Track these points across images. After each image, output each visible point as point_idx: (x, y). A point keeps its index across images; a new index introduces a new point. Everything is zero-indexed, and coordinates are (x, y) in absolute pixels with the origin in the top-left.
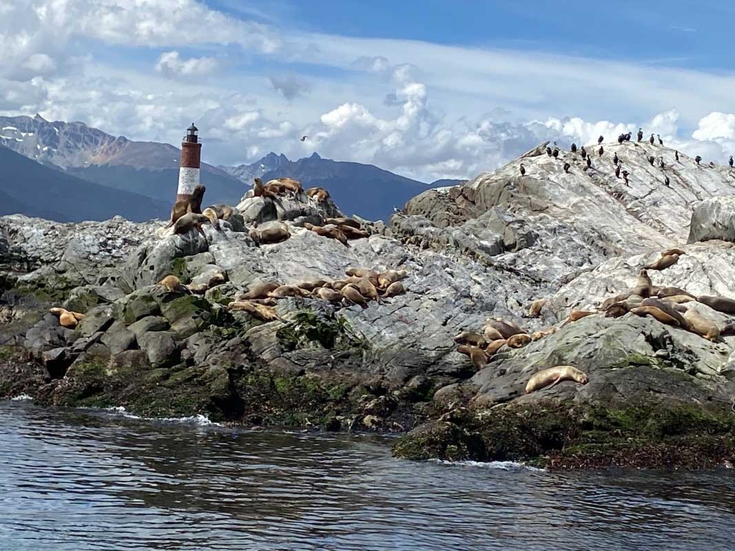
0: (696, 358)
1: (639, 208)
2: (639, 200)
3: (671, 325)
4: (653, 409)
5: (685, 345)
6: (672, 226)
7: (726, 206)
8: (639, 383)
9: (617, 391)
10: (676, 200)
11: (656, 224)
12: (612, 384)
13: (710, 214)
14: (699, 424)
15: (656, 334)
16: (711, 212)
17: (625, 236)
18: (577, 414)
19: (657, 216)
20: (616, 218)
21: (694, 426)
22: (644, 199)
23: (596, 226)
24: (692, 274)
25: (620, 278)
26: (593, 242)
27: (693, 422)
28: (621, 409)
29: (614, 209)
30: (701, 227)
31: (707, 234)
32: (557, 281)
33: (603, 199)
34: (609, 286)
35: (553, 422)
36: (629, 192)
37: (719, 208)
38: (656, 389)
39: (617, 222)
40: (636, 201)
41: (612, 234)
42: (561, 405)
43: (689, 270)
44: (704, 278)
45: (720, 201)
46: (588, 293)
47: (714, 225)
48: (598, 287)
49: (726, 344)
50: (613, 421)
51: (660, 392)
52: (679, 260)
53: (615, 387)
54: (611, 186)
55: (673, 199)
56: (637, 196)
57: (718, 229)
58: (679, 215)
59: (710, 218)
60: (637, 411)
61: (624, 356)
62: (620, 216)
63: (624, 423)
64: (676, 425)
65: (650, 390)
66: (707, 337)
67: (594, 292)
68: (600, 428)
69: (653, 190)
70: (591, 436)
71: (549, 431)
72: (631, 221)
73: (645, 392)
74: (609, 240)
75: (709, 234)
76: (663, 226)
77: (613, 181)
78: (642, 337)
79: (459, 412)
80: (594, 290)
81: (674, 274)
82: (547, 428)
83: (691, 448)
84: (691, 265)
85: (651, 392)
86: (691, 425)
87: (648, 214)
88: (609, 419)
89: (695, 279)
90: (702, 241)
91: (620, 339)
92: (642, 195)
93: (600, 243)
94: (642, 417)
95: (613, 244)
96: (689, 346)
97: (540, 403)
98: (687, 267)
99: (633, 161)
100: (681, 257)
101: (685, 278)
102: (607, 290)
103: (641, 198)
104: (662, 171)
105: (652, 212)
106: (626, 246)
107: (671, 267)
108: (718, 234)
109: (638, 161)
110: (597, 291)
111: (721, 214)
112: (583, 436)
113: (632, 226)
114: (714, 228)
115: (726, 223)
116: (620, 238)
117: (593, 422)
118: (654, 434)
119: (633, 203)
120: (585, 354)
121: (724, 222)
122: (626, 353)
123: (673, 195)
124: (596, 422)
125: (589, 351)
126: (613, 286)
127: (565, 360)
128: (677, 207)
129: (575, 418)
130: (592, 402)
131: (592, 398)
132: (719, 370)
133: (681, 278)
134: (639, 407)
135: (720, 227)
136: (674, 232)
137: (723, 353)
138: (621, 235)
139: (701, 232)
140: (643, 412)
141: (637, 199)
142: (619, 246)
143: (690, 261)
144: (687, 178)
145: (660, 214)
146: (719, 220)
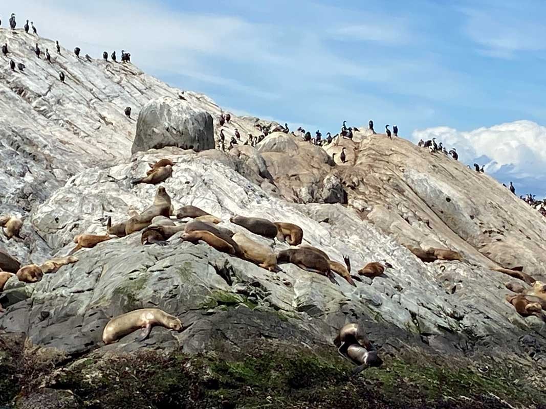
0: (265, 291)
1: (45, 107)
2: (42, 97)
3: (228, 253)
4: (271, 359)
5: (249, 276)
6: (84, 128)
7: (175, 108)
8: (249, 328)
9: (227, 339)
10: (77, 98)
11: (68, 126)
12: (219, 330)
13: (161, 117)
14: (321, 374)
15: (221, 265)
16: (162, 114)
17: (50, 140)
18: (196, 370)
19: (66, 117)
20: (29, 119)
21: (317, 377)
22: (47, 97)
23: (16, 128)
24: (193, 189)
25: (114, 194)
26: (19, 146)
27: (314, 371)
28: (238, 360)
29: (24, 108)
30: (153, 131)
31: (161, 140)
32: (12, 196)
33: (9, 96)
34: (105, 203)
35: (171, 381)
36: (31, 88)
37: (169, 110)
38: (267, 334)
39: (31, 123)
40: (40, 99)
41: (36, 138)
42: (170, 359)
43: (189, 185)
44: (209, 193)
45: (168, 102)
46: (82, 212)
47: (168, 129)
48: (93, 205)
49: (285, 273)
50: (237, 376)
51: (271, 337)
52: (173, 173)
53: (224, 334)
54: (9, 80)
55: (73, 97)
56: (39, 92)
57: (171, 133)
58: (85, 116)
59: (161, 122)
60: (255, 362)
61: (208, 293)
62: (32, 116)
63: (248, 378)
64: (300, 376)
65: (261, 335)
66: (263, 265)
67: (90, 211)
68: (227, 385)
69: (51, 86)
70: (222, 396)
71: (166, 392)
72: (46, 123)
73: (257, 337)
74: (34, 145)
75: (163, 140)
76: (75, 128)
77: (10, 74)
78: (212, 270)
79: (64, 374)
80: (88, 208)
81: (173, 189)
82: (164, 389)
83: (323, 404)
84: (190, 179)
85: (263, 338)
86: (313, 375)
87: (55, 114)
88: (231, 374)
89: (199, 195)
90: (155, 147)
91: (195, 273)
92: (44, 92)
93: (28, 149)
94: (262, 368)
95: (39, 149)
96: (255, 278)
97: (140, 357)
98: (185, 181)
99: (18, 52)
100: (174, 168)
101: (188, 194)
102: (104, 209)
103: (44, 95)
104: (49, 64)
105: (59, 111)
106: (54, 152)
107: (167, 180)
108: (173, 141)
109: (23, 52)
110: (93, 209)
111: (172, 118)
112: (211, 397)
113: (48, 129)
114: (168, 134)
115: (181, 128)
116: (45, 142)
117: (219, 379)
118: (282, 389)
119: (37, 101)
120: (164, 292)
121: (178, 127)
122: (209, 290)
123: (71, 92)
124: (221, 379)
125: (168, 289)
126: (109, 203)
127: (138, 300)
128: (79, 106)
129: (195, 374)
130: (206, 353)
131: (205, 349)
132: (295, 305)
133: (183, 194)
134: (256, 357)
135: (174, 132)
136: (89, 135)
137: (287, 284)
138: (45, 139)
139: (154, 137)
140: (262, 362)
141: (40, 96)
142: (47, 152)
143: (187, 173)
144: (76, 73)
145: (69, 115)
146: (172, 124)
